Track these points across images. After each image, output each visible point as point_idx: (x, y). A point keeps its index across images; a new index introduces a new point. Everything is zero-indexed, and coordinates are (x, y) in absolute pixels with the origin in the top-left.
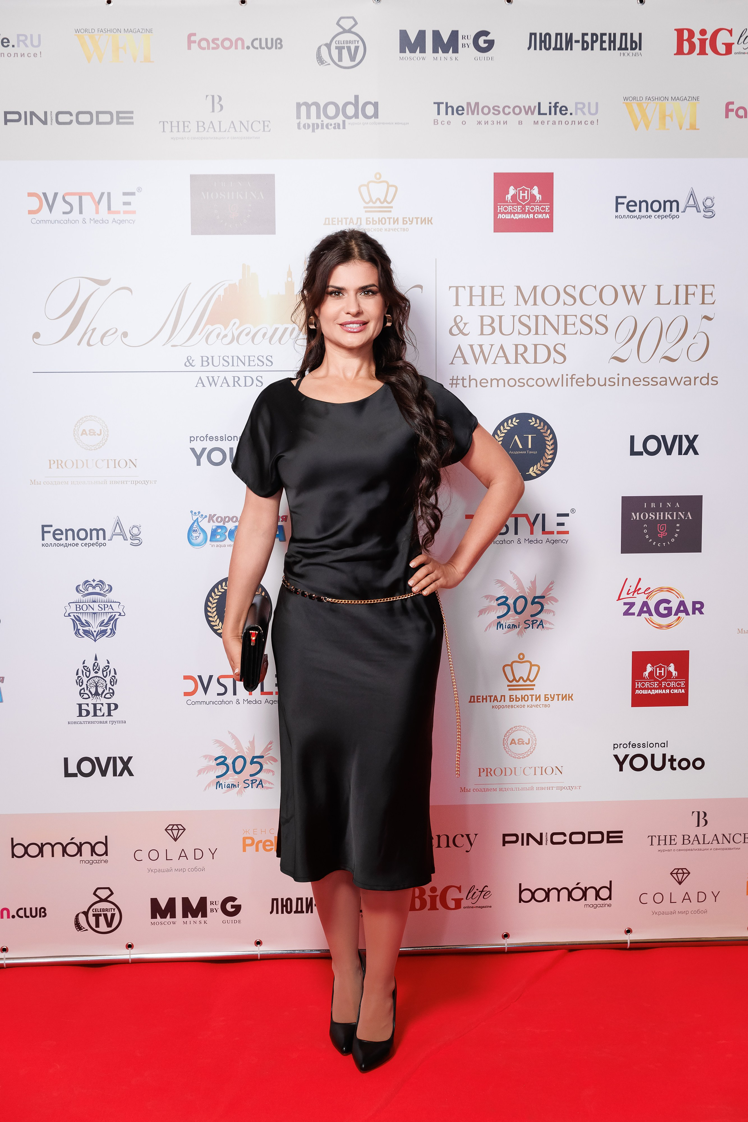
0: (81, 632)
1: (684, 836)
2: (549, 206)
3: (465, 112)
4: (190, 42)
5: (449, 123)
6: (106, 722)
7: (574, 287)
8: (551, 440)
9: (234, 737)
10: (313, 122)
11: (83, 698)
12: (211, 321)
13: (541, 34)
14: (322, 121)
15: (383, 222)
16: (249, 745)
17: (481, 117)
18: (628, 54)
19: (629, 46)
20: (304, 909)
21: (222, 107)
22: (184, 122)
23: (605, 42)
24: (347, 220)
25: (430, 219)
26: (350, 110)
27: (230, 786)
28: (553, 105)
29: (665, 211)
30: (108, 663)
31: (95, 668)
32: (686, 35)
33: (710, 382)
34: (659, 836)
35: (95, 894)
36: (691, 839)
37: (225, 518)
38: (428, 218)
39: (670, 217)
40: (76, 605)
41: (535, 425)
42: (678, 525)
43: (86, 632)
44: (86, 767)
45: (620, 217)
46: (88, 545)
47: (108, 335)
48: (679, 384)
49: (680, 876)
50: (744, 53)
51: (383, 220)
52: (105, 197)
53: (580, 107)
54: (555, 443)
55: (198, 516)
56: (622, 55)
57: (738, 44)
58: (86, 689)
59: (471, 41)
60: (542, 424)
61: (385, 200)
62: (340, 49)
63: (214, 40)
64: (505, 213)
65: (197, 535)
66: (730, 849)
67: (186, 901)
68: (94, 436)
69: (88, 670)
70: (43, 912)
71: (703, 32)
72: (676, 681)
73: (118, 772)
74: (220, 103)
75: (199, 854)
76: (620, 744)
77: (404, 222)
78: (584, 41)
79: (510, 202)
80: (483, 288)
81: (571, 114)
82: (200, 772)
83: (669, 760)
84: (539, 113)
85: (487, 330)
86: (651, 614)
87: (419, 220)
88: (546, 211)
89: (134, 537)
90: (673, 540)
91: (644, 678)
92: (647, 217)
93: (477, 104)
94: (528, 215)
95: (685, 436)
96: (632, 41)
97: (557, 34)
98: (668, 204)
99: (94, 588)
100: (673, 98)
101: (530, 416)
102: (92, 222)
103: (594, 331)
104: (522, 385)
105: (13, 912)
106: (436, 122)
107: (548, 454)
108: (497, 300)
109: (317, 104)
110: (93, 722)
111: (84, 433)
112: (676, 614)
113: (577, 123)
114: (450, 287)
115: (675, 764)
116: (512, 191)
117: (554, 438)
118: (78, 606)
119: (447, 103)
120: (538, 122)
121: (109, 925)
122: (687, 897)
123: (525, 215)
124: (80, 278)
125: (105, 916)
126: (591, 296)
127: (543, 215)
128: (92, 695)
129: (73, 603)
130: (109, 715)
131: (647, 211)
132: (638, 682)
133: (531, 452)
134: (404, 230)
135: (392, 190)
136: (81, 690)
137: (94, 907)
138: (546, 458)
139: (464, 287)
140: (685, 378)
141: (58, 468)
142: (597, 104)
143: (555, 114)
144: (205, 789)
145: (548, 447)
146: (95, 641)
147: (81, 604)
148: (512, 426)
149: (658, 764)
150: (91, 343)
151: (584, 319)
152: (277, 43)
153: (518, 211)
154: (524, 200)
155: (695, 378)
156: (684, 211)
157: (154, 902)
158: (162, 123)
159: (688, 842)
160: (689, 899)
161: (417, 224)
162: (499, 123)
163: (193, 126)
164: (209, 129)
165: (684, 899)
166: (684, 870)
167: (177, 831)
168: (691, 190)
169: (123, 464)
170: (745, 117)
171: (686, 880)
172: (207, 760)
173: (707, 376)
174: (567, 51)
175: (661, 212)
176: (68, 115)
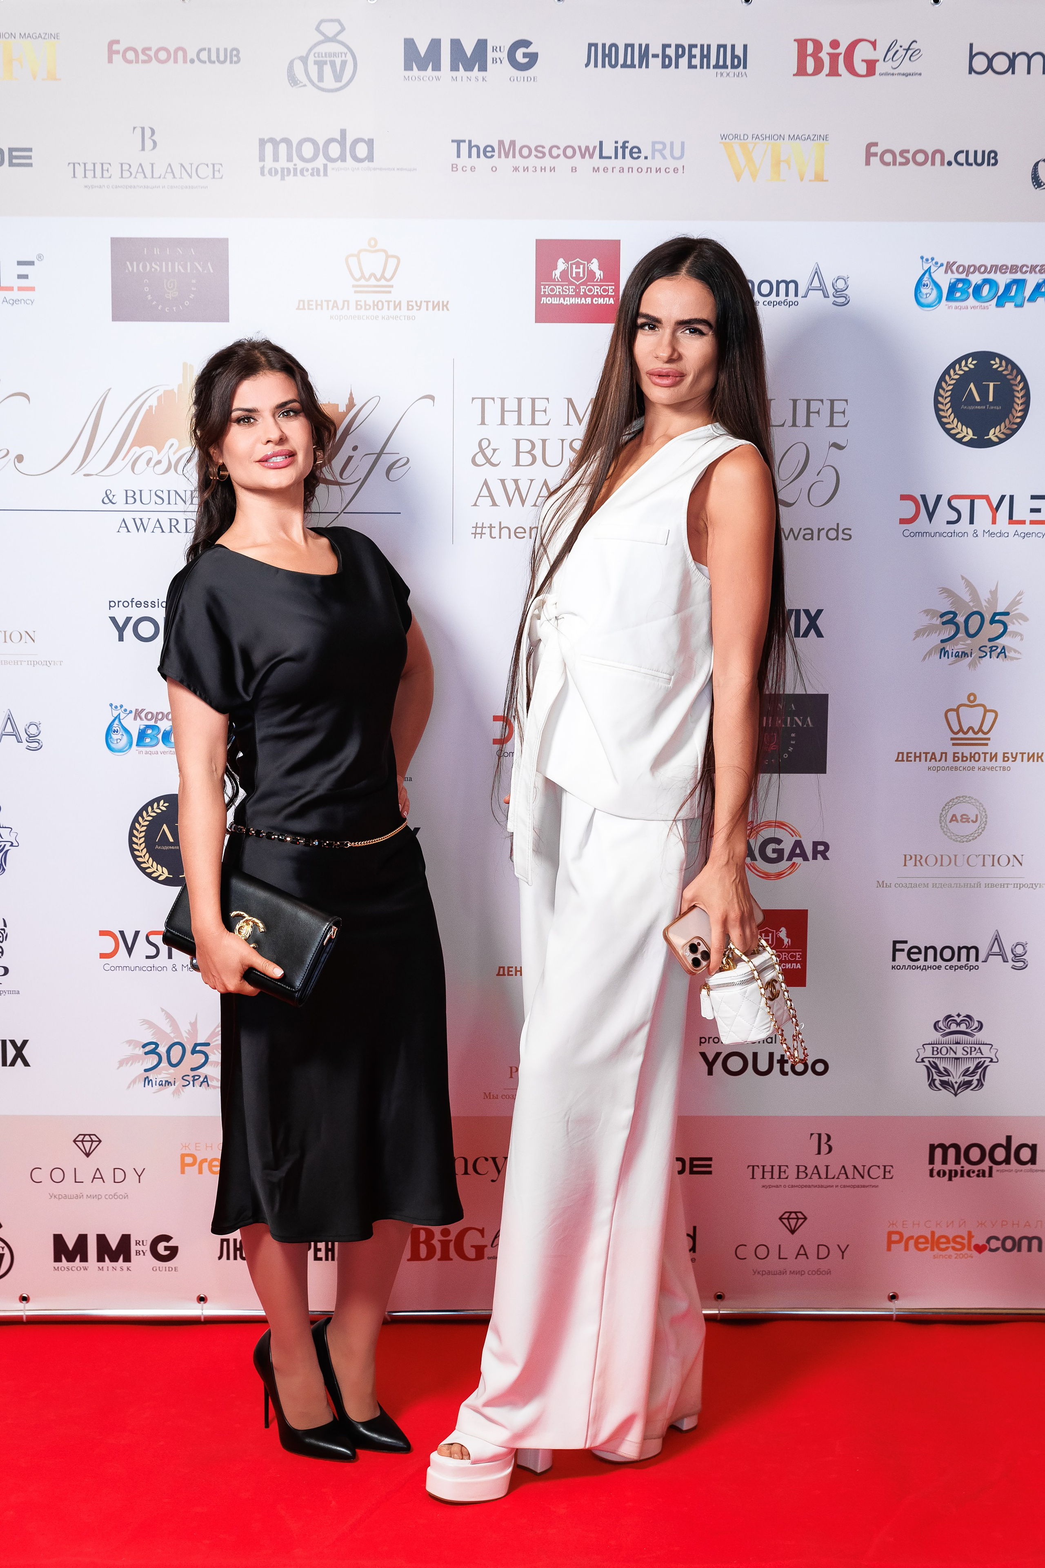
1: (798, 1166)
2: (614, 287)
3: (496, 154)
4: (111, 53)
5: (473, 169)
9: (169, 1016)
10: (282, 166)
12: (140, 441)
13: (604, 45)
14: (295, 165)
15: (380, 307)
16: (189, 1027)
17: (519, 161)
18: (728, 74)
19: (729, 63)
21: (155, 143)
22: (102, 164)
23: (695, 56)
24: (330, 303)
25: (445, 303)
26: (335, 150)
27: (164, 1083)
28: (620, 144)
29: (778, 295)
32: (810, 48)
33: (841, 535)
34: (764, 1167)
36: (809, 1172)
37: (158, 714)
38: (443, 302)
39: (786, 303)
42: (793, 735)
48: (796, 539)
50: (893, 74)
53: (659, 148)
55: (120, 711)
56: (719, 75)
57: (884, 60)
59: (504, 55)
61: (383, 276)
62: (320, 64)
63: (144, 50)
64: (551, 296)
65: (119, 736)
66: (864, 1186)
67: (102, 1240)
71: (835, 44)
72: (788, 952)
73: (9, 1062)
74: (153, 138)
75: (119, 1176)
76: (709, 1038)
77: (409, 307)
78: (665, 56)
79: (558, 281)
80: (520, 400)
81: (646, 158)
82: (120, 1063)
83: (778, 1061)
84: (601, 157)
85: (525, 459)
86: (754, 858)
87: (430, 305)
88: (610, 294)
89: (31, 738)
90: (786, 756)
93: (513, 143)
94: (583, 299)
95: (804, 610)
96: (734, 56)
97: (627, 46)
98: (782, 286)
100: (791, 136)
106: (454, 168)
108: (540, 418)
109: (288, 142)
112: (789, 859)
113: (654, 170)
114: (473, 399)
115: (787, 1067)
116: (561, 265)
119: (470, 142)
120: (598, 168)
123: (579, 299)
127: (605, 299)
134: (409, 318)
135: (392, 263)
139: (493, 399)
140: (805, 530)
142: (683, 144)
143: (624, 157)
144: (129, 1087)
149: (763, 1066)
152: (233, 56)
153: (570, 293)
154: (578, 278)
155: (819, 531)
156: (805, 296)
157: (59, 1240)
158: (72, 165)
159: (804, 1175)
160: (806, 1254)
161: (427, 309)
162: (543, 169)
163: (115, 170)
164: (138, 174)
165: (798, 1254)
166: (798, 1214)
167: (91, 1143)
168: (816, 266)
169: (16, 637)
170: (895, 164)
171: (802, 1227)
172: (132, 1047)
173: (836, 528)
174: (639, 70)
175: (773, 297)
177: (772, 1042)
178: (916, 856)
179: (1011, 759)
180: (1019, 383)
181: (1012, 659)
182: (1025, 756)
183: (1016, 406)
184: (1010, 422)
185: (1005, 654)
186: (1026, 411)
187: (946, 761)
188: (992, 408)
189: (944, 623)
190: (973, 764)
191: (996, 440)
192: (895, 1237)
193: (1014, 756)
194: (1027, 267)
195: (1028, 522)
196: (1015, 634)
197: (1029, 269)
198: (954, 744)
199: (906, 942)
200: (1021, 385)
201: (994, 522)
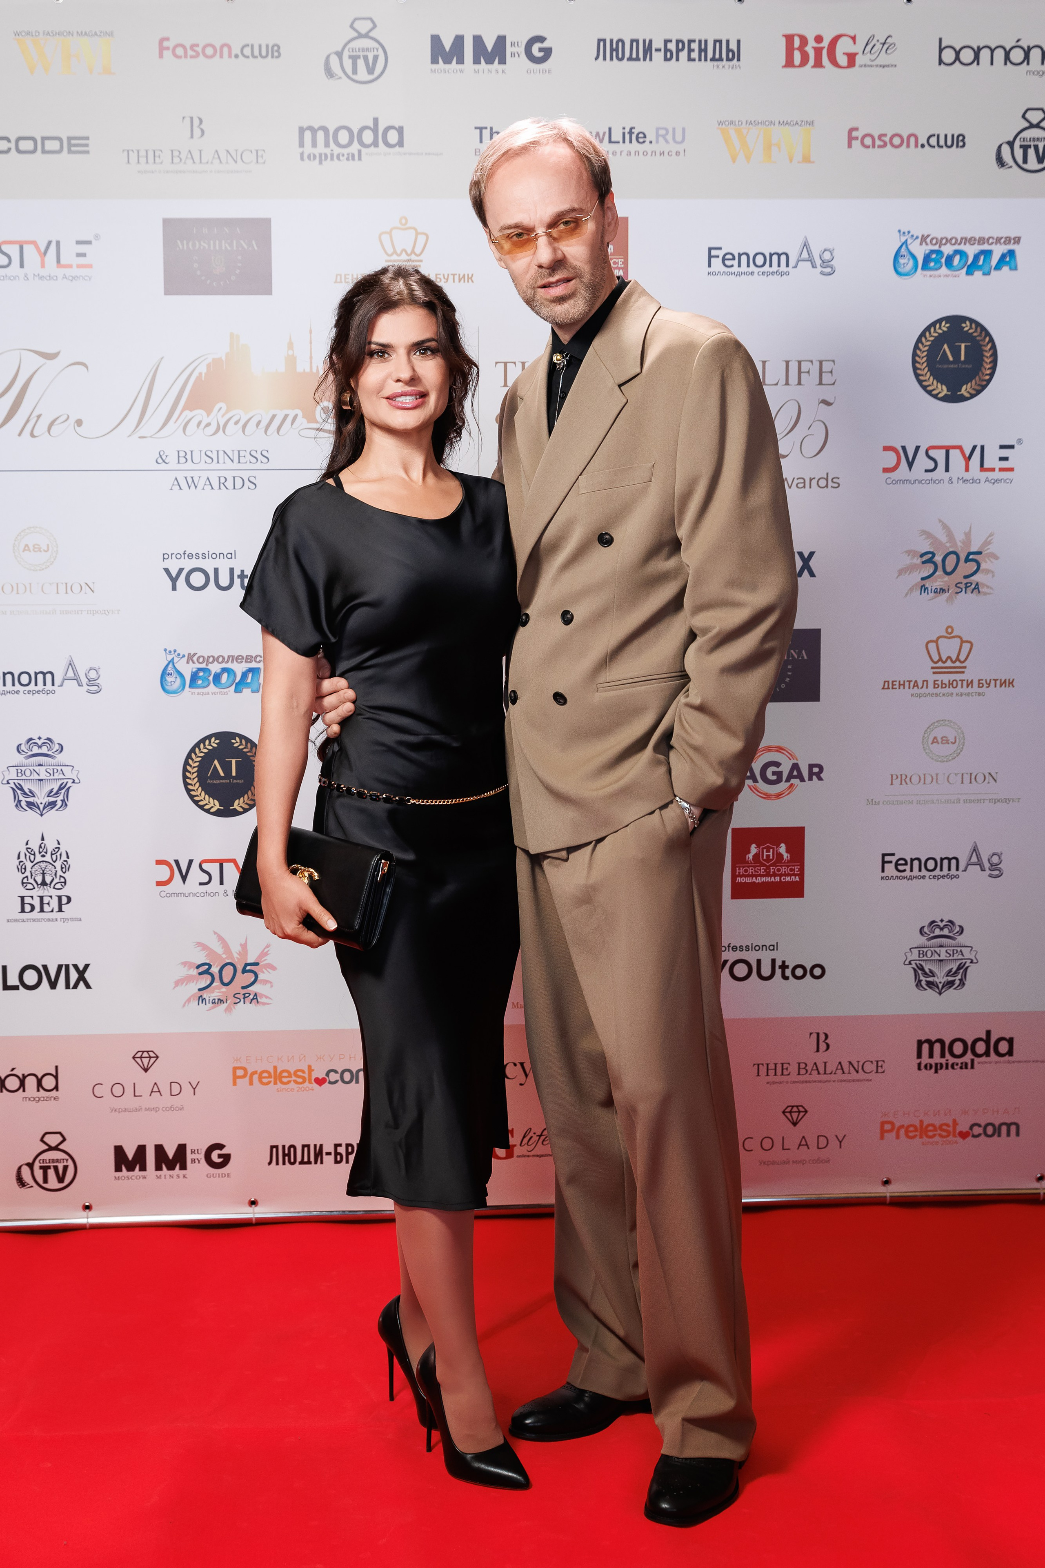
0: (23, 804)
1: (799, 1063)
2: (623, 260)
4: (162, 49)
6: (56, 920)
9: (220, 939)
10: (320, 152)
11: (27, 889)
12: (188, 407)
13: (611, 41)
14: (332, 150)
16: (240, 948)
18: (724, 67)
19: (724, 56)
20: (312, 1159)
21: (203, 132)
22: (154, 151)
23: (693, 50)
25: (470, 276)
26: (368, 137)
27: (216, 1001)
28: (627, 130)
29: (771, 266)
30: (59, 843)
31: (41, 850)
32: (797, 42)
33: (830, 484)
34: (768, 1064)
35: (42, 1140)
36: (809, 1068)
37: (209, 657)
38: (468, 274)
39: (778, 274)
40: (17, 770)
42: (790, 667)
43: (30, 804)
44: (31, 977)
46: (31, 693)
47: (57, 422)
50: (872, 66)
52: (53, 248)
53: (662, 133)
55: (174, 655)
56: (715, 68)
57: (863, 53)
58: (29, 877)
59: (522, 50)
61: (413, 251)
62: (354, 59)
63: (192, 47)
65: (173, 679)
66: (859, 1080)
67: (160, 1149)
68: (39, 552)
69: (33, 853)
71: (819, 39)
72: (788, 866)
73: (72, 984)
74: (201, 127)
75: (176, 1089)
78: (666, 50)
81: (651, 142)
82: (177, 983)
84: (610, 141)
86: (755, 781)
87: (457, 278)
88: (619, 266)
89: (92, 682)
90: (783, 686)
91: (747, 862)
92: (748, 274)
95: (798, 552)
96: (728, 50)
98: (775, 258)
99: (40, 747)
100: (781, 122)
102: (37, 278)
106: (477, 152)
109: (325, 129)
110: (39, 920)
111: (27, 548)
112: (788, 780)
113: (658, 154)
114: (496, 363)
115: (788, 972)
118: (19, 771)
119: (491, 129)
121: (61, 1180)
122: (804, 1142)
124: (21, 351)
125: (56, 1169)
127: (615, 271)
128: (38, 885)
129: (13, 766)
130: (60, 910)
131: (748, 266)
132: (739, 867)
135: (421, 239)
136: (24, 878)
137: (41, 1157)
139: (515, 363)
140: (798, 479)
142: (684, 129)
143: (631, 142)
144: (183, 1006)
146: (42, 815)
147: (23, 768)
149: (766, 971)
150: (35, 433)
152: (274, 51)
156: (796, 267)
157: (119, 1151)
158: (126, 153)
159: (805, 1071)
160: (807, 1145)
161: (453, 281)
163: (166, 156)
164: (187, 160)
165: (800, 1145)
166: (799, 1107)
167: (148, 1059)
168: (805, 239)
169: (76, 588)
170: (874, 146)
171: (802, 1121)
172: (186, 968)
173: (825, 477)
174: (644, 62)
175: (766, 268)
176: (5, 142)
177: (774, 950)
178: (901, 775)
179: (985, 685)
180: (988, 343)
181: (985, 594)
182: (998, 682)
183: (985, 365)
184: (980, 379)
185: (979, 590)
186: (994, 368)
187: (927, 688)
188: (964, 366)
189: (923, 563)
190: (951, 690)
191: (967, 395)
192: (887, 1127)
193: (988, 682)
194: (993, 239)
195: (997, 470)
196: (987, 571)
197: (995, 241)
198: (934, 673)
199: (893, 855)
200: (989, 346)
201: (967, 470)
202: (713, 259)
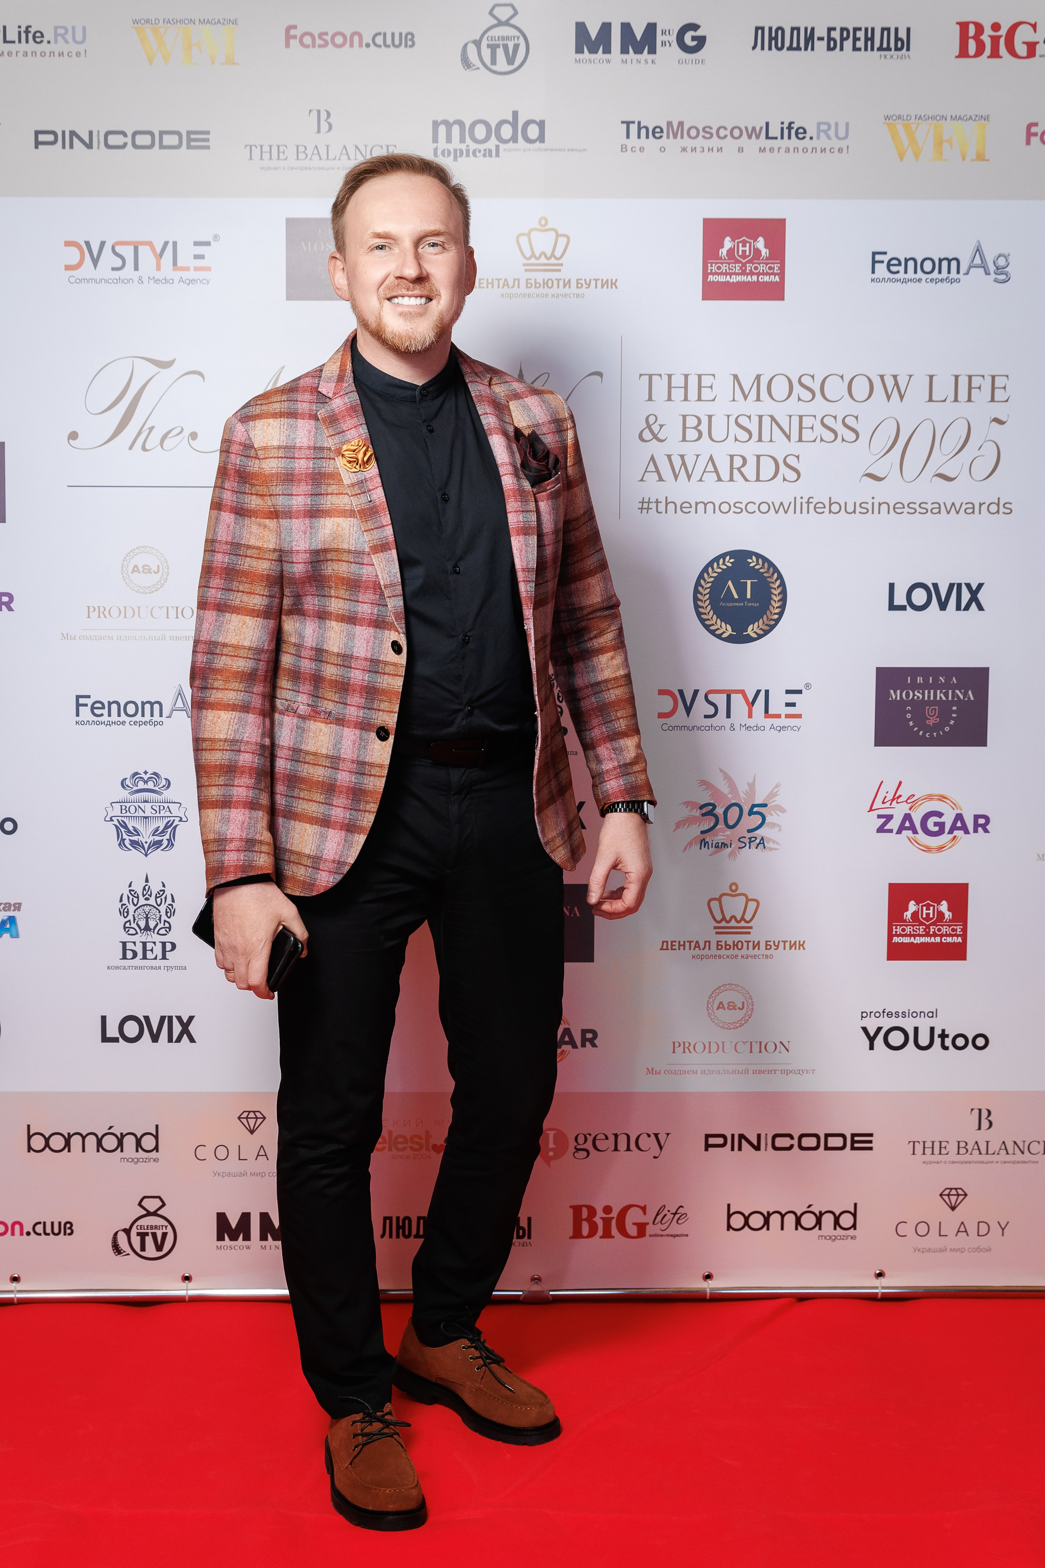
0: (127, 843)
1: (959, 1142)
2: (779, 265)
3: (665, 134)
4: (288, 38)
5: (642, 149)
6: (160, 968)
7: (813, 377)
8: (778, 587)
10: (455, 148)
11: (129, 934)
13: (770, 29)
14: (468, 146)
15: (550, 285)
17: (687, 142)
18: (892, 57)
19: (892, 45)
21: (330, 126)
22: (278, 147)
23: (859, 39)
24: (500, 281)
25: (614, 281)
26: (507, 131)
28: (786, 125)
29: (940, 272)
30: (164, 886)
31: (145, 893)
32: (972, 30)
33: (1002, 510)
34: (924, 1142)
35: (140, 1204)
36: (970, 1147)
38: (612, 280)
39: (948, 281)
40: (121, 806)
41: (757, 567)
42: (954, 708)
43: (134, 844)
44: (131, 1029)
45: (878, 280)
46: (138, 724)
47: (170, 435)
48: (958, 513)
49: (953, 1199)
51: (550, 282)
52: (170, 248)
53: (824, 128)
54: (784, 593)
56: (883, 58)
58: (132, 921)
59: (673, 38)
60: (766, 565)
61: (553, 255)
62: (493, 48)
63: (321, 35)
64: (718, 274)
66: (1024, 1162)
67: (266, 1218)
68: (148, 574)
69: (136, 895)
70: (69, 1228)
71: (996, 27)
72: (950, 926)
73: (175, 1037)
74: (329, 120)
76: (871, 1012)
77: (579, 285)
78: (830, 39)
79: (725, 259)
80: (686, 376)
81: (811, 138)
83: (939, 1036)
84: (767, 137)
85: (692, 434)
86: (915, 832)
87: (599, 283)
88: (775, 271)
90: (947, 729)
91: (905, 921)
92: (915, 281)
93: (681, 124)
94: (749, 277)
95: (966, 585)
96: (897, 39)
97: (793, 29)
98: (945, 264)
99: (146, 782)
100: (954, 117)
101: (749, 554)
102: (152, 282)
103: (839, 438)
104: (739, 510)
105: (28, 1228)
106: (624, 148)
107: (774, 607)
108: (706, 394)
109: (460, 123)
110: (141, 968)
111: (136, 569)
112: (950, 832)
113: (819, 150)
114: (641, 375)
115: (948, 1042)
116: (728, 243)
117: (783, 584)
118: (124, 807)
119: (639, 123)
120: (765, 148)
121: (159, 1248)
122: (962, 1229)
123: (746, 276)
124: (133, 358)
125: (154, 1235)
126: (835, 388)
127: (771, 277)
128: (141, 930)
129: (117, 802)
130: (164, 957)
131: (915, 272)
133: (750, 604)
134: (578, 296)
135: (562, 241)
136: (126, 922)
137: (139, 1223)
138: (771, 613)
139: (660, 375)
140: (966, 504)
141: (99, 617)
142: (847, 124)
143: (789, 138)
145: (774, 597)
146: (146, 855)
147: (128, 805)
148: (724, 567)
149: (924, 1041)
150: (147, 447)
151: (826, 421)
152: (408, 40)
153: (737, 271)
154: (744, 256)
155: (981, 505)
156: (967, 274)
157: (222, 1218)
158: (248, 148)
159: (965, 1151)
160: (966, 1231)
161: (596, 287)
162: (711, 150)
163: (291, 152)
164: (313, 156)
165: (958, 1231)
166: (959, 1190)
167: (255, 1120)
168: (978, 244)
169: (187, 612)
171: (962, 1204)
173: (997, 502)
174: (806, 52)
175: (935, 275)
176: (121, 136)
177: (932, 1017)
202: (877, 265)
